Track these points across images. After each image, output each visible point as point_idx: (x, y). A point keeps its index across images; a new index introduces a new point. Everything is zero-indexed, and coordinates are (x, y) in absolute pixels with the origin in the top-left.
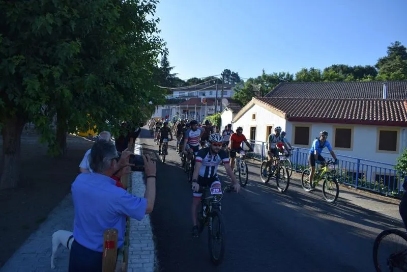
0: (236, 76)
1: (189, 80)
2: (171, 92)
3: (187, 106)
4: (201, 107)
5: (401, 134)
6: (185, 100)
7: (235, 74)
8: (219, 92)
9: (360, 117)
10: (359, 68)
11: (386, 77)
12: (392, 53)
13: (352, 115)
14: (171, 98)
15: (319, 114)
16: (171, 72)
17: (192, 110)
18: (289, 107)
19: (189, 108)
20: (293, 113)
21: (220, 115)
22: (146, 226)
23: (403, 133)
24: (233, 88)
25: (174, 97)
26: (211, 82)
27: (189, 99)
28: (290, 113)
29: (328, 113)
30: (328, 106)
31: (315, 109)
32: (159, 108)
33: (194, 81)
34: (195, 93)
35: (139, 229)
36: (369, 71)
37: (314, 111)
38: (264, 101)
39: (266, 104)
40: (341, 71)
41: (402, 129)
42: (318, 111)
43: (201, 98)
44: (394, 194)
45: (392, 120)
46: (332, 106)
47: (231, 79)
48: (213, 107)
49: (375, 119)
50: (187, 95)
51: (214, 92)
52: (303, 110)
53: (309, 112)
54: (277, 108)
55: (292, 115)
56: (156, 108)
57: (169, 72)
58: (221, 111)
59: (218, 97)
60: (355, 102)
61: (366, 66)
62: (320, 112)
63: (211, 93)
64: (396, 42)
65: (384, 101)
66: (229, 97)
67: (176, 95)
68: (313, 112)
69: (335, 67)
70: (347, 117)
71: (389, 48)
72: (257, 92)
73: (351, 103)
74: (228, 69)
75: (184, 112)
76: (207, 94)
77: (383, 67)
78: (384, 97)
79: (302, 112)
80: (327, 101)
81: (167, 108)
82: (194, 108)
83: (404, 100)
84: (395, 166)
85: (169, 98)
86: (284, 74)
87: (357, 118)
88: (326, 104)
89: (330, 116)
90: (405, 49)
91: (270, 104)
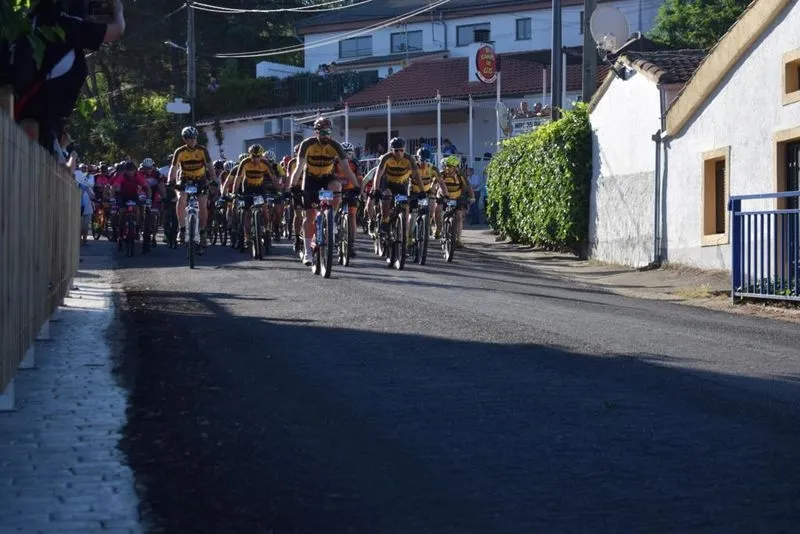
4: (471, 104)
6: (374, 78)
14: (295, 70)
21: (583, 116)
25: (312, 66)
27: (397, 69)
32: (226, 133)
34: (431, 36)
43: (466, 61)
50: (386, 52)
51: (542, 19)
56: (210, 134)
59: (565, 40)
63: (522, 32)
67: (321, 50)
76: (503, 30)
81: (275, 130)
82: (428, 118)
85: (281, 76)
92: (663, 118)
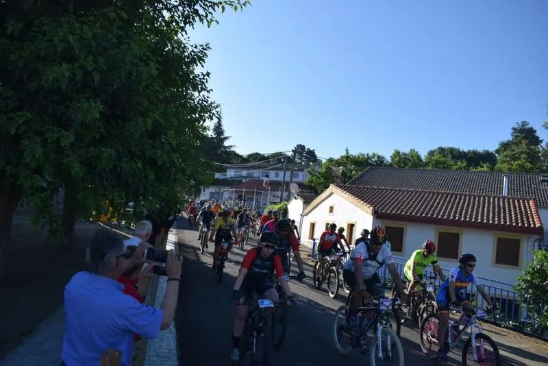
0: (311, 154)
1: (250, 156)
2: (223, 170)
3: (244, 190)
4: (263, 192)
5: (525, 244)
6: (241, 181)
7: (311, 151)
8: (288, 174)
9: (471, 218)
10: (474, 152)
11: (508, 166)
12: (517, 136)
13: (460, 214)
14: (224, 177)
15: (418, 211)
16: (226, 144)
17: (250, 196)
18: (378, 200)
19: (246, 192)
20: (383, 208)
21: (286, 205)
22: (169, 350)
23: (528, 242)
24: (306, 170)
25: (227, 177)
26: (278, 160)
27: (247, 180)
28: (379, 208)
29: (429, 210)
30: (430, 201)
31: (412, 204)
32: (206, 189)
33: (256, 157)
34: (256, 173)
35: (160, 354)
36: (488, 157)
37: (411, 207)
38: (345, 190)
39: (347, 193)
40: (450, 156)
41: (526, 236)
42: (416, 207)
43: (263, 181)
44: (513, 325)
45: (514, 224)
46: (434, 202)
47: (306, 158)
48: (279, 194)
49: (491, 222)
50: (245, 175)
51: (281, 173)
52: (397, 205)
53: (405, 208)
54: (363, 200)
55: (381, 210)
56: (202, 189)
57: (223, 143)
58: (288, 200)
59: (286, 180)
60: (465, 197)
61: (484, 151)
62: (419, 209)
63: (277, 175)
64: (523, 122)
65: (504, 198)
66: (301, 181)
67: (230, 173)
68: (409, 208)
69: (442, 150)
70: (454, 217)
71: (514, 129)
72: (337, 177)
73: (460, 199)
74: (303, 144)
75: (240, 197)
76: (272, 175)
77: (505, 153)
78: (505, 193)
79: (395, 207)
80: (429, 194)
81: (217, 190)
82: (253, 193)
83: (530, 199)
84: (515, 286)
85: (221, 178)
86: (374, 155)
87: (468, 219)
88: (427, 198)
89: (432, 215)
90: (535, 131)
91: (353, 194)
92: (303, 210)
